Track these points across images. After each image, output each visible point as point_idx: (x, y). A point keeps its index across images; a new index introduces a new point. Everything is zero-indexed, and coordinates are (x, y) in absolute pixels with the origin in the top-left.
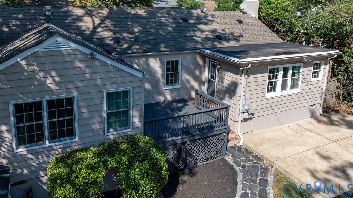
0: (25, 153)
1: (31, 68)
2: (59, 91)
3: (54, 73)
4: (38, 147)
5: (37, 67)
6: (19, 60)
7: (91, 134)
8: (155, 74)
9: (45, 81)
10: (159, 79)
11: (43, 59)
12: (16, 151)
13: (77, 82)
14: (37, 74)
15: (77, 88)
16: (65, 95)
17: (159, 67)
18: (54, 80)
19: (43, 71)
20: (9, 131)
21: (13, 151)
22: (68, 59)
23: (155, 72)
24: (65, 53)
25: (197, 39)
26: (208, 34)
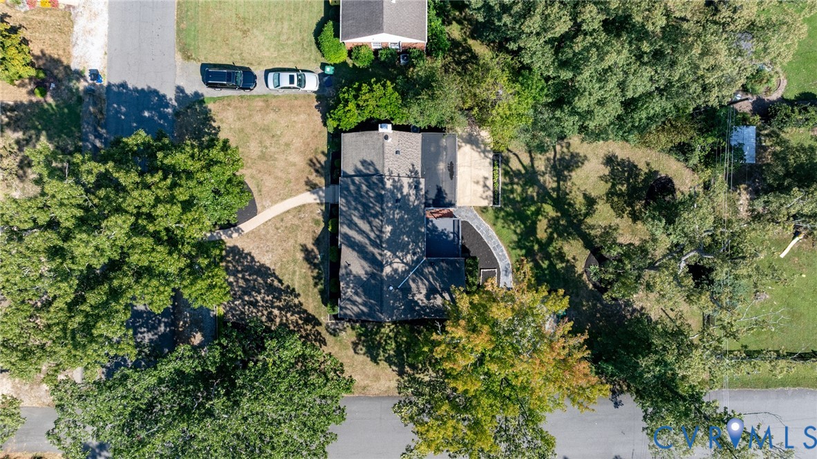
25: (416, 203)
26: (413, 192)
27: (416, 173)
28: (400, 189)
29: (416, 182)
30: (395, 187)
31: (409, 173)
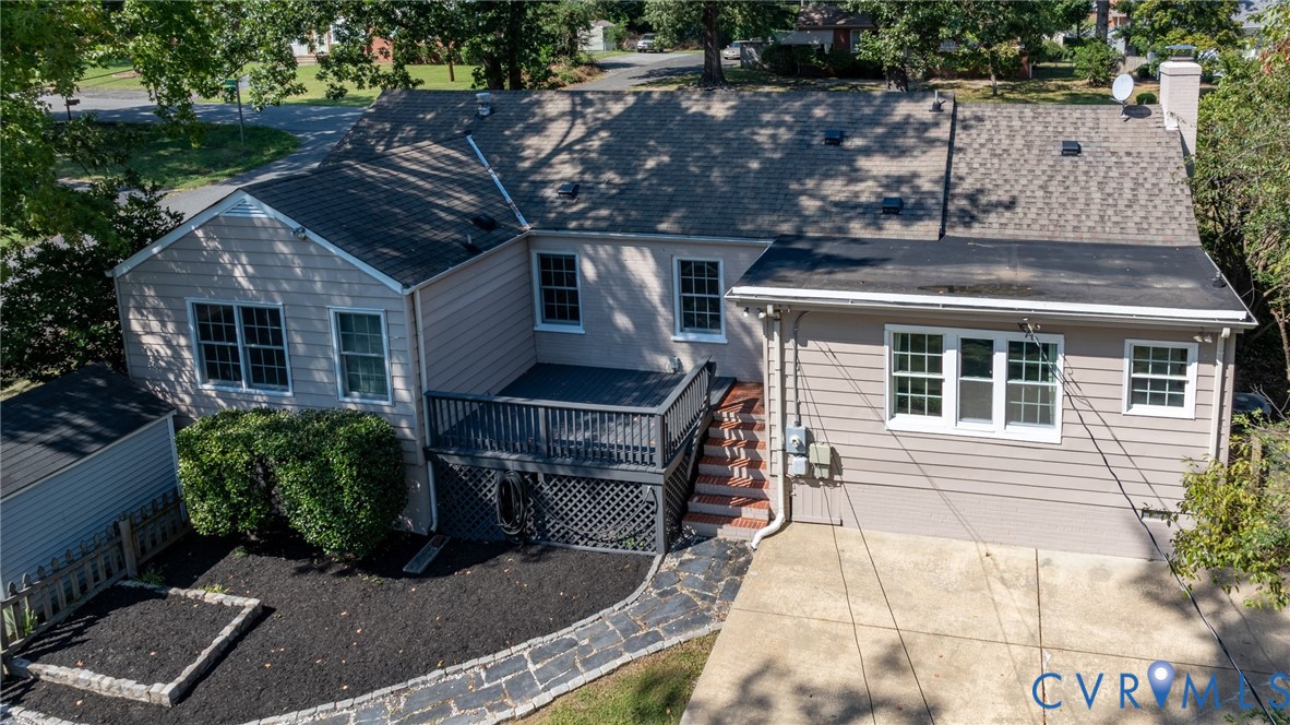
0: (213, 394)
1: (212, 244)
2: (254, 292)
3: (244, 259)
4: (230, 389)
5: (220, 243)
6: (193, 228)
7: (313, 391)
8: (642, 292)
9: (233, 270)
10: (655, 307)
11: (226, 231)
12: (200, 387)
13: (282, 281)
14: (220, 256)
15: (282, 292)
16: (263, 303)
17: (651, 274)
18: (245, 271)
19: (228, 252)
20: (189, 347)
21: (195, 384)
22: (263, 235)
23: (642, 286)
24: (258, 223)
25: (809, 204)
26: (867, 192)
27: (968, 218)
28: (888, 145)
29: (919, 205)
30: (902, 127)
31: (967, 186)
